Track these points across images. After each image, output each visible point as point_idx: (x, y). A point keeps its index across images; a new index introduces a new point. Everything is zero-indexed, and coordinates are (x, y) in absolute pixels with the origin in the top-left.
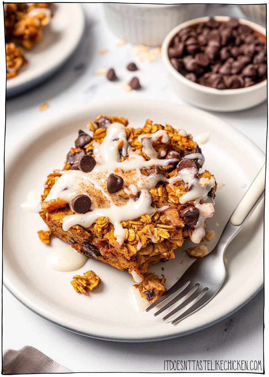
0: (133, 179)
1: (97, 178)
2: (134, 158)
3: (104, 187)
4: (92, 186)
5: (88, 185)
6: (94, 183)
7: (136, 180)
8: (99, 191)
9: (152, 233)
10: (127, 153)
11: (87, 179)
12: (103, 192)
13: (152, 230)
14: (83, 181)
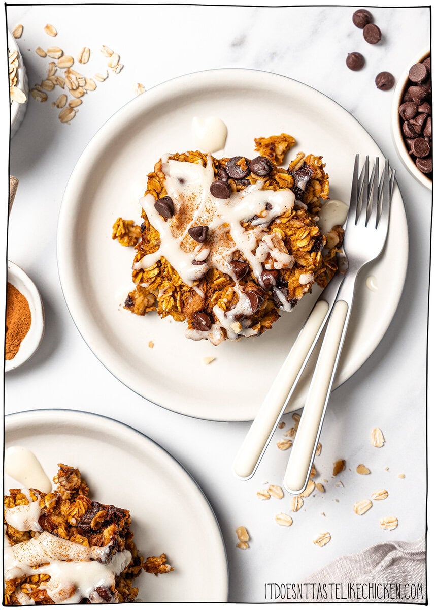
0: (220, 248)
1: (208, 209)
2: (249, 237)
3: (197, 222)
4: (195, 208)
5: (194, 204)
6: (199, 209)
7: (218, 251)
8: (191, 218)
9: (165, 291)
10: (256, 226)
11: (203, 198)
12: (192, 222)
13: (168, 290)
14: (198, 195)
